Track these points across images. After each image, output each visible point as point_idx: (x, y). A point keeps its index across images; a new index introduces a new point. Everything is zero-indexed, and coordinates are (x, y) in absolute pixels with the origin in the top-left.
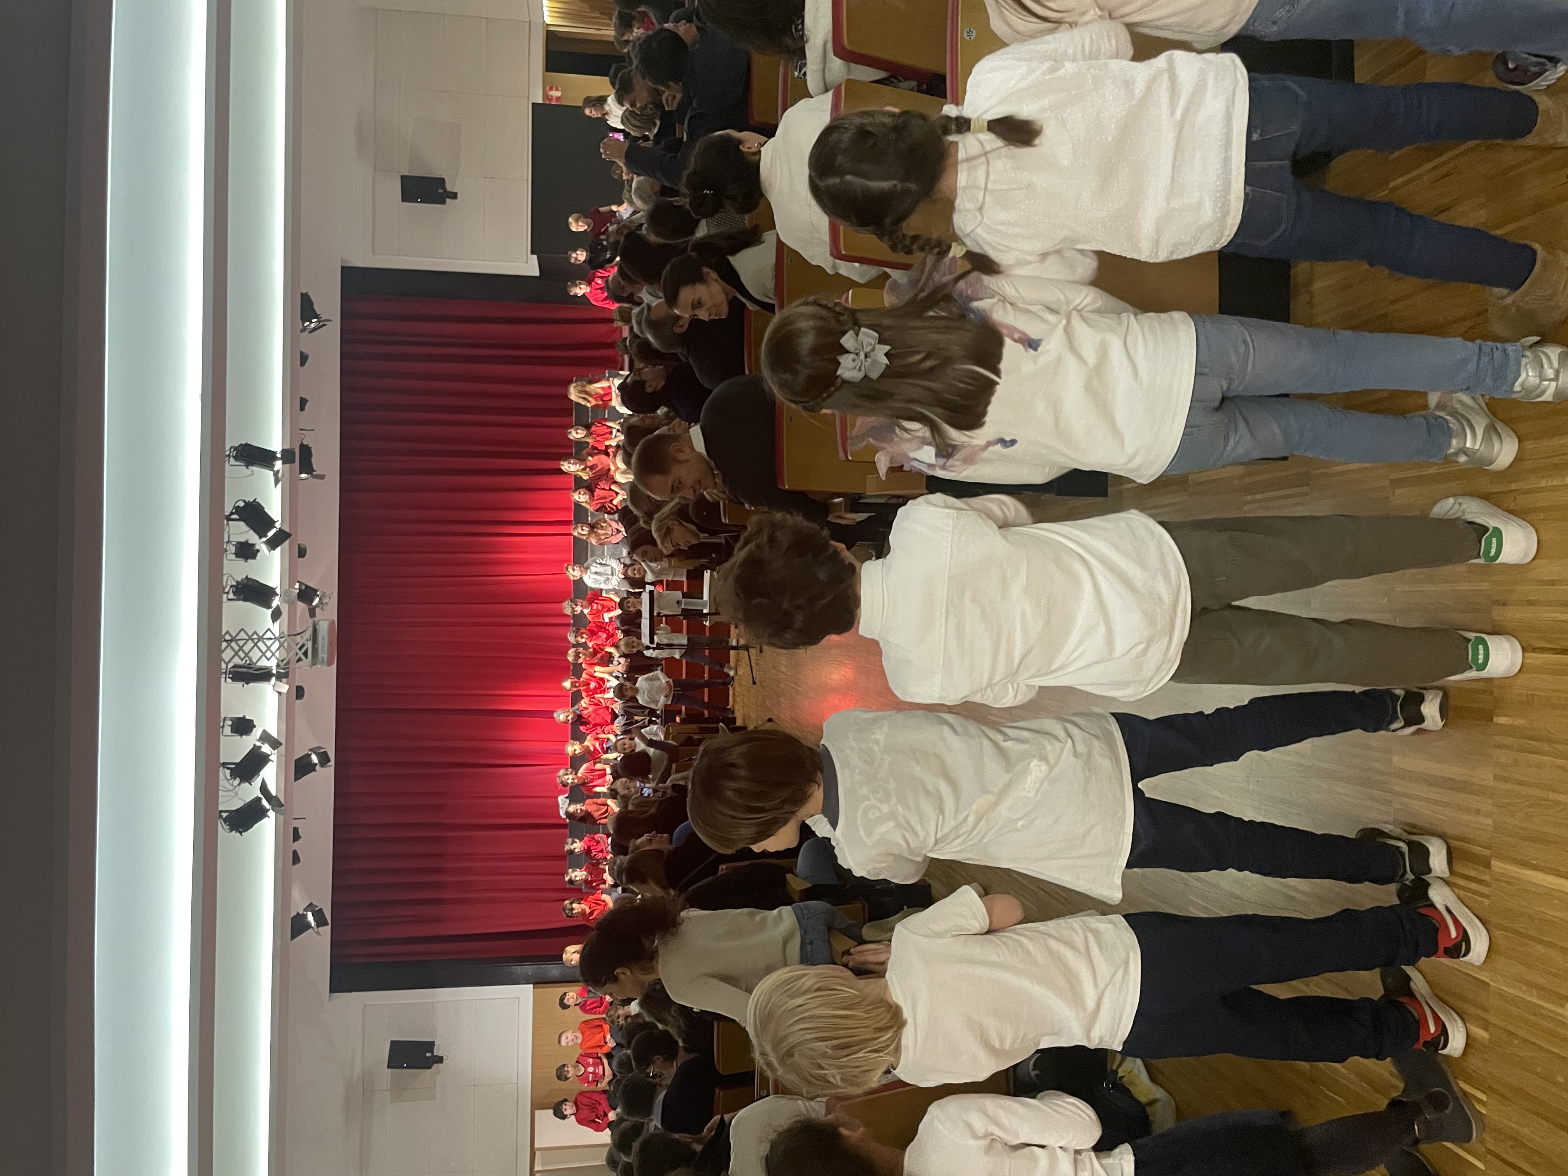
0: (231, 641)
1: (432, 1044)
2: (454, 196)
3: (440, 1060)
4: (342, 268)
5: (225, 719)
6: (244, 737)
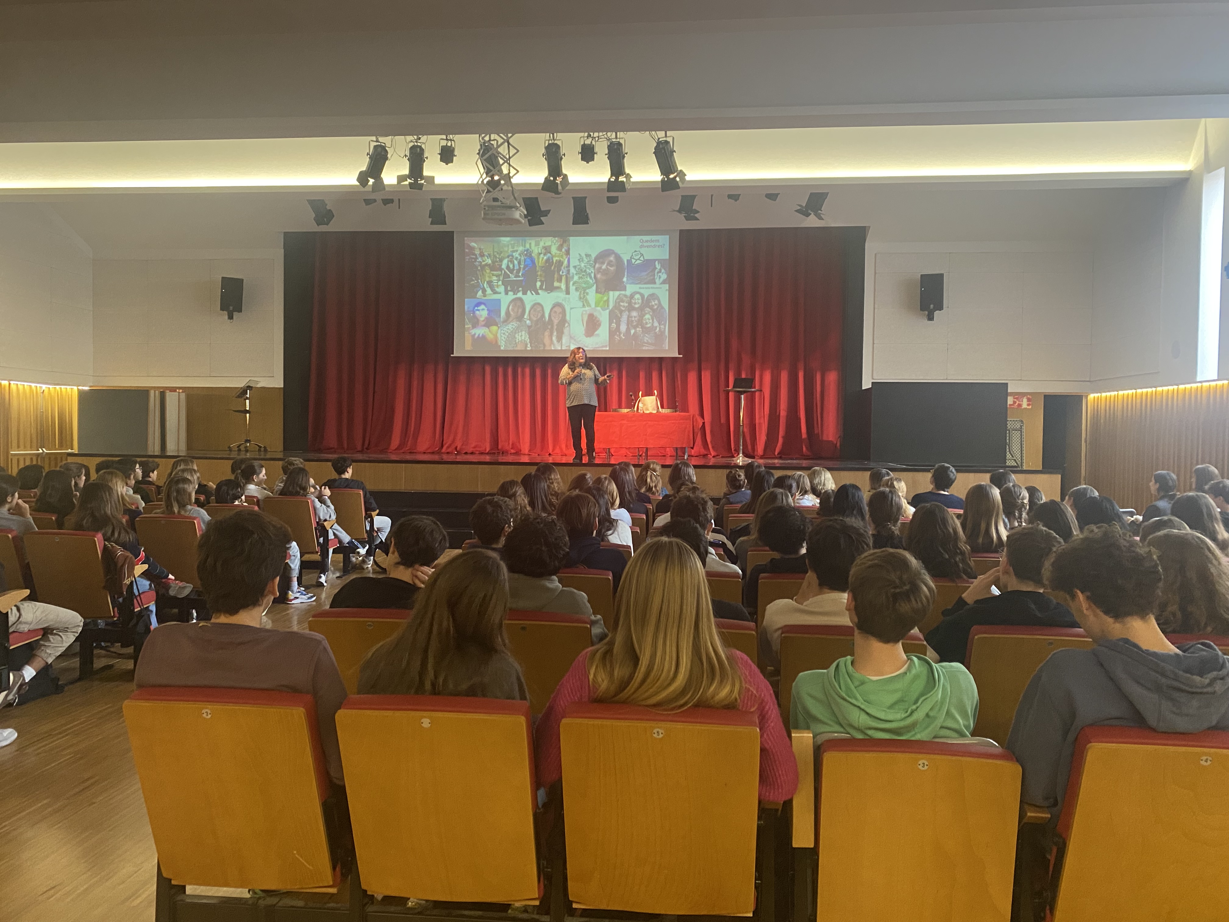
2: (931, 318)
3: (231, 317)
4: (865, 227)
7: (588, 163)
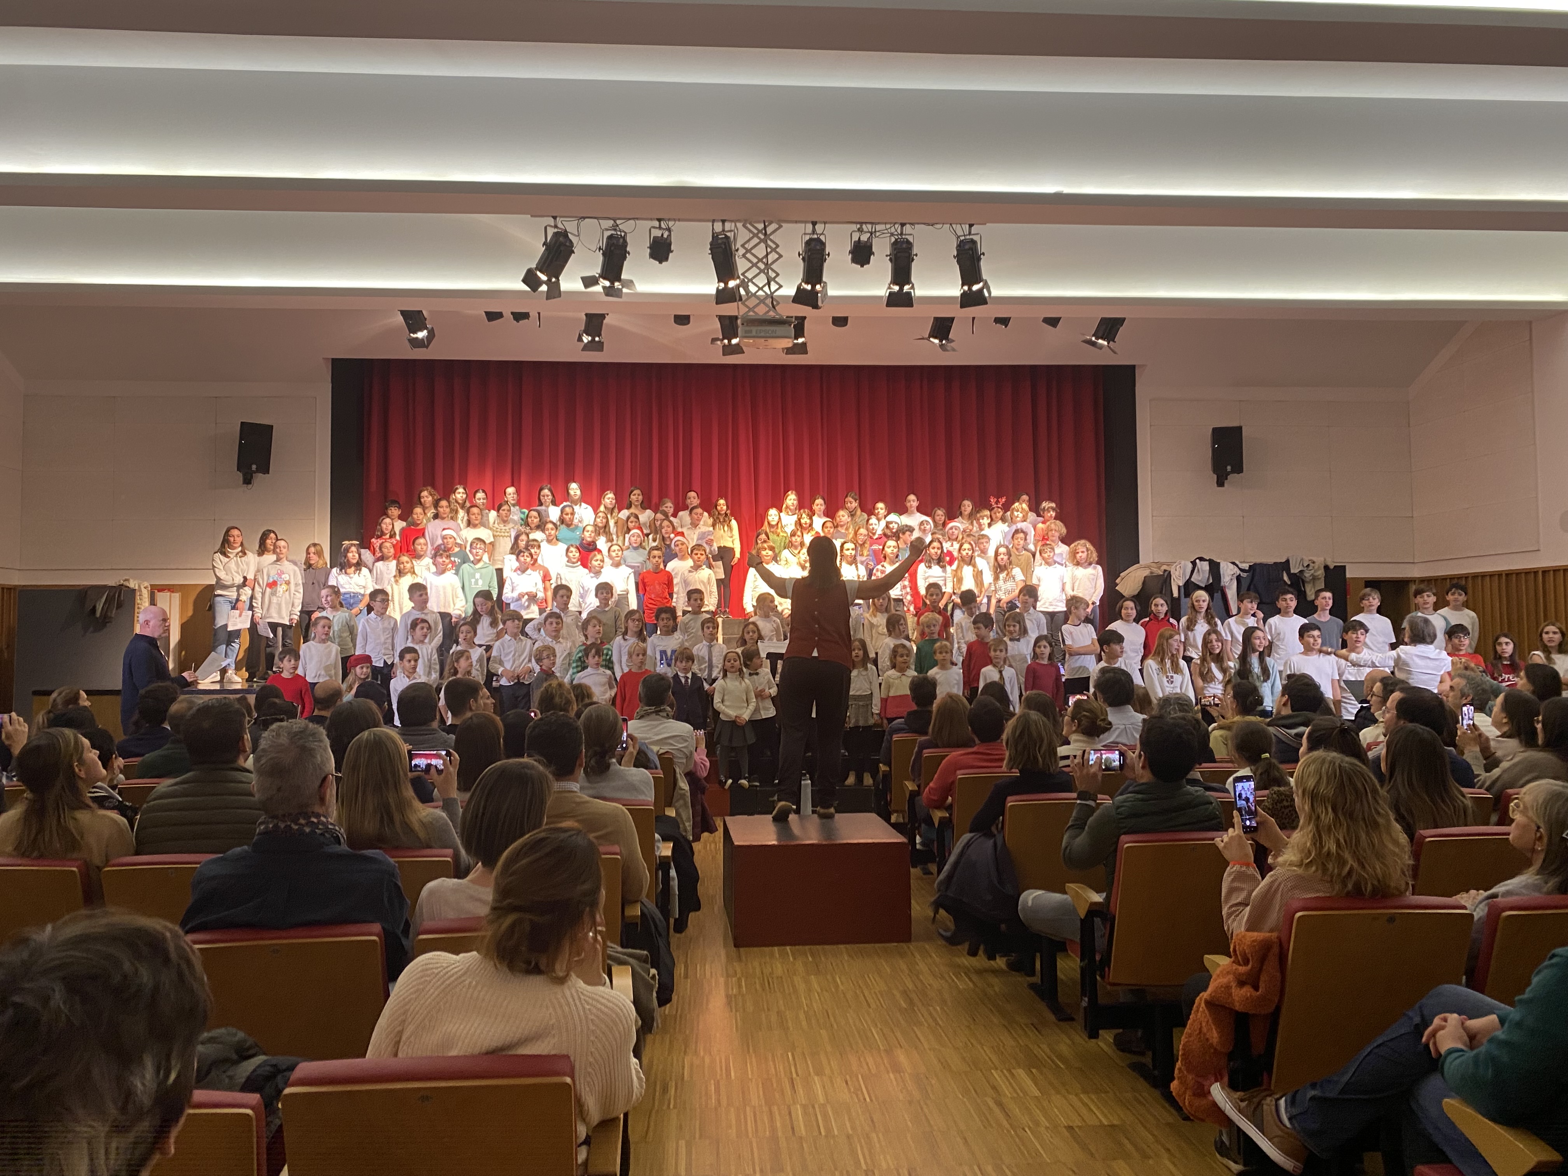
0: (765, 234)
1: (266, 471)
2: (1220, 483)
3: (248, 481)
4: (1133, 367)
5: (669, 230)
6: (649, 250)
7: (862, 266)
